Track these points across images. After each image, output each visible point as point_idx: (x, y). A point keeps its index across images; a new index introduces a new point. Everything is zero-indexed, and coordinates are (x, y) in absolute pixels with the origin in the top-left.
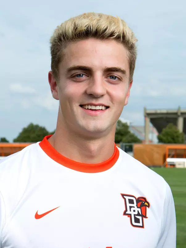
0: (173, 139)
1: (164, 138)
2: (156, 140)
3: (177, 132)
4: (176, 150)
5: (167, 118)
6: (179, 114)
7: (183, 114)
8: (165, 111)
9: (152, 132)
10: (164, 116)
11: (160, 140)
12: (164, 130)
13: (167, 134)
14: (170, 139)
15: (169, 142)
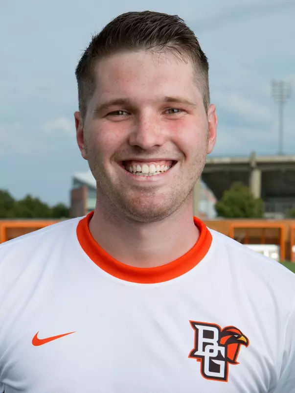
0: (243, 210)
1: (227, 209)
2: (212, 214)
3: (249, 197)
4: (247, 229)
5: (231, 173)
6: (253, 164)
7: (260, 165)
8: (227, 160)
9: (206, 199)
10: (227, 169)
11: (220, 212)
12: (227, 195)
13: (232, 201)
14: (237, 210)
15: (236, 216)
